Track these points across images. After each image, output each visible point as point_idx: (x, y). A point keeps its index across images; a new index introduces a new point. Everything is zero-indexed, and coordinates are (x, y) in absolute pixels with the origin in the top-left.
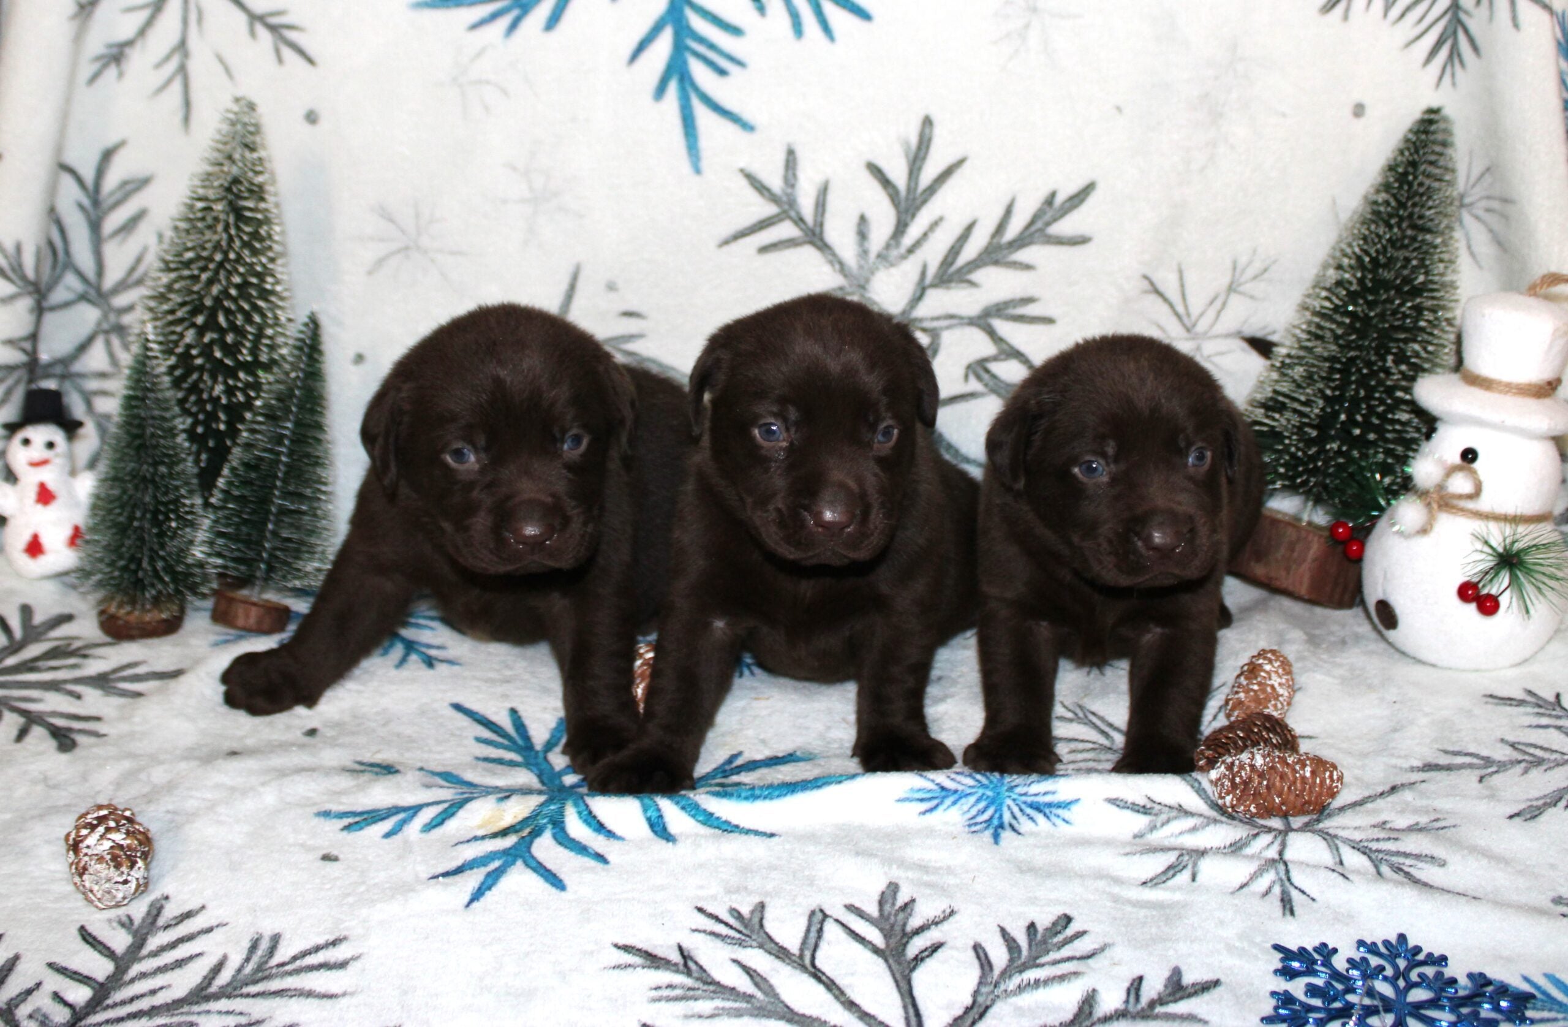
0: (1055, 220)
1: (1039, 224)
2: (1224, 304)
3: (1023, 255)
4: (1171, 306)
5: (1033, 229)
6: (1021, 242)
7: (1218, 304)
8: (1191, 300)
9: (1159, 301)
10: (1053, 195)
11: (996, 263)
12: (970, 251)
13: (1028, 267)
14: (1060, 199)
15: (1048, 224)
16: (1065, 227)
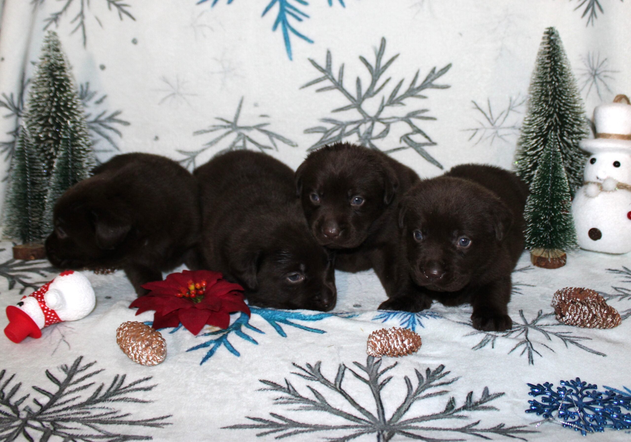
0: (435, 78)
1: (429, 80)
2: (507, 115)
3: (422, 93)
4: (485, 114)
5: (427, 82)
6: (423, 87)
7: (504, 115)
8: (493, 112)
9: (480, 112)
10: (434, 69)
11: (412, 96)
12: (402, 91)
13: (424, 97)
14: (437, 71)
15: (433, 80)
16: (439, 81)
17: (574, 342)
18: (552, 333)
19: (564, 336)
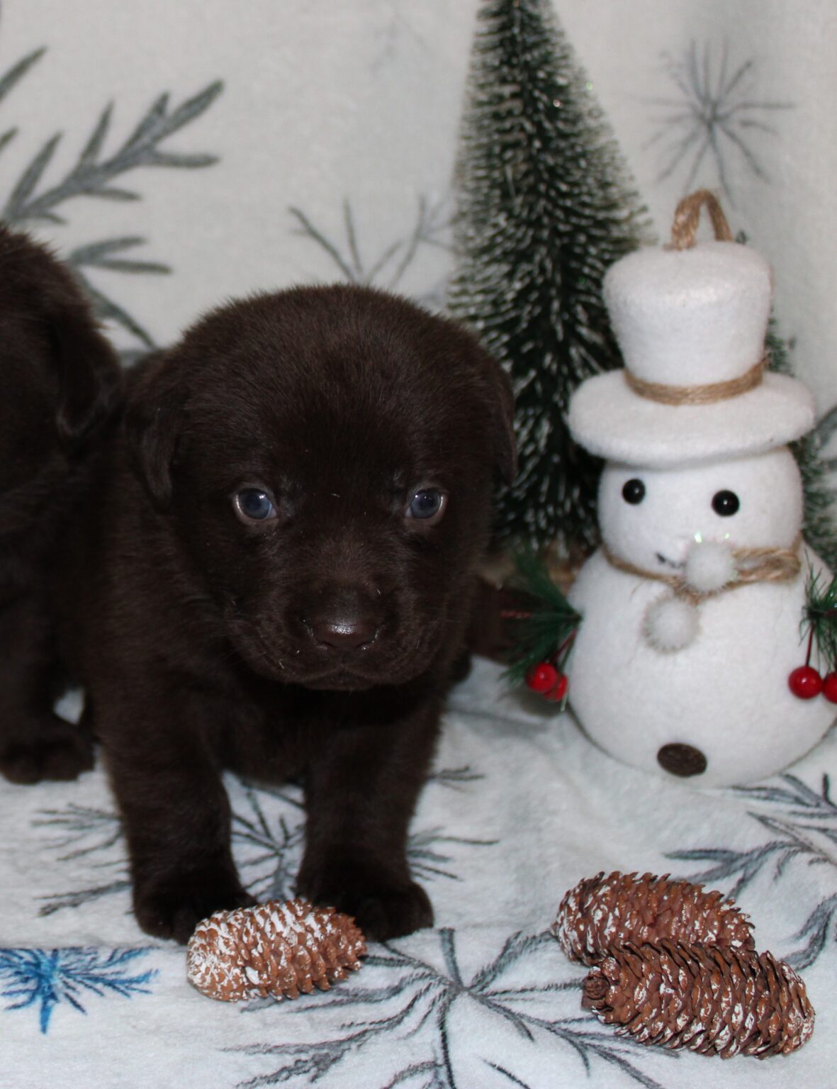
0: (167, 132)
1: (146, 139)
2: (410, 257)
3: (123, 181)
4: (334, 254)
5: (139, 144)
6: (124, 162)
7: (400, 256)
8: (362, 246)
9: (315, 247)
10: (164, 99)
11: (89, 191)
12: (53, 176)
13: (130, 197)
14: (173, 105)
15: (158, 138)
16: (181, 142)
17: (614, 1057)
18: (540, 1023)
19: (579, 1035)
